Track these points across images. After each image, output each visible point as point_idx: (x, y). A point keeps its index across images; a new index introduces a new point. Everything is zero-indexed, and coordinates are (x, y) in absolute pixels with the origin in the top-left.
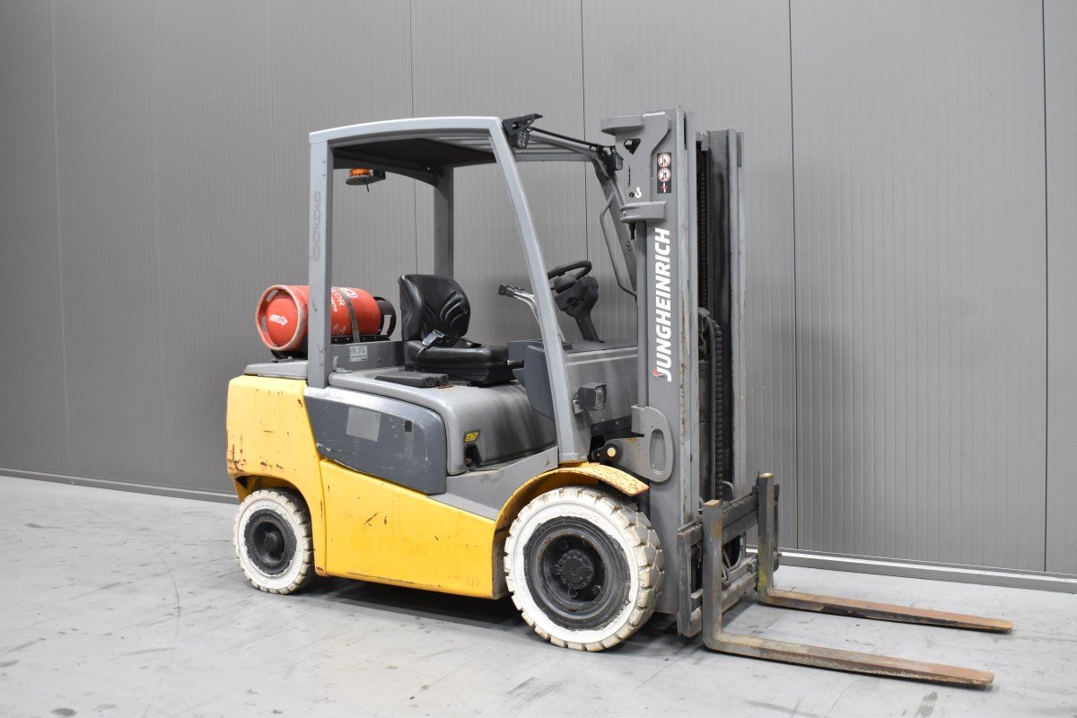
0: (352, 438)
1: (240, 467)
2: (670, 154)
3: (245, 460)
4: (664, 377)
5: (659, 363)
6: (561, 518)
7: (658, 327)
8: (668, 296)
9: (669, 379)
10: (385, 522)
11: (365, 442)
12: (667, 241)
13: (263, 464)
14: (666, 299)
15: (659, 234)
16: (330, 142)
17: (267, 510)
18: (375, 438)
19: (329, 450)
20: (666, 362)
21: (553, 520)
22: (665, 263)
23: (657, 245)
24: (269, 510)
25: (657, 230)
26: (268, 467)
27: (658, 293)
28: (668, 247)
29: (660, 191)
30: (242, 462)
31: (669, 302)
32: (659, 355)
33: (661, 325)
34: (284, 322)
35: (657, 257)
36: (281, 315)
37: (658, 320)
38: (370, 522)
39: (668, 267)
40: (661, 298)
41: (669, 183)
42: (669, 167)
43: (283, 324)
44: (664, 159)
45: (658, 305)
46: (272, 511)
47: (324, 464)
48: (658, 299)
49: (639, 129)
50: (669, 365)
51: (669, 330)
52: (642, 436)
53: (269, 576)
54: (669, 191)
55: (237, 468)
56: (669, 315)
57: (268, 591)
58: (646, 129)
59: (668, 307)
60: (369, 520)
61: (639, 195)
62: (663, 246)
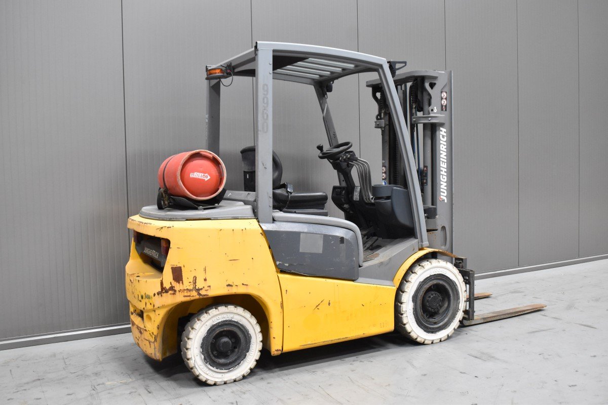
0: (304, 254)
1: (203, 292)
2: (446, 92)
3: (210, 286)
4: (444, 200)
5: (442, 194)
6: (431, 276)
7: (441, 176)
8: (445, 161)
9: (446, 201)
10: (329, 304)
11: (313, 255)
12: (445, 134)
13: (229, 285)
14: (445, 162)
15: (442, 131)
16: (274, 51)
17: (224, 321)
18: (320, 251)
19: (287, 265)
20: (444, 193)
21: (428, 278)
22: (444, 145)
23: (441, 136)
24: (226, 321)
25: (441, 129)
26: (234, 287)
27: (441, 159)
28: (445, 137)
29: (442, 110)
30: (206, 288)
31: (446, 164)
32: (442, 190)
33: (443, 175)
34: (207, 178)
35: (441, 142)
36: (204, 172)
37: (441, 173)
38: (318, 307)
39: (445, 147)
40: (443, 162)
41: (446, 106)
42: (446, 99)
43: (206, 179)
44: (444, 95)
45: (441, 165)
46: (230, 321)
47: (281, 276)
48: (441, 162)
49: (435, 78)
50: (445, 194)
51: (446, 177)
52: (437, 230)
53: (227, 371)
54: (446, 110)
55: (199, 294)
56: (446, 170)
57: (225, 383)
58: (439, 78)
59: (445, 166)
60: (317, 306)
61: (435, 110)
62: (443, 137)
